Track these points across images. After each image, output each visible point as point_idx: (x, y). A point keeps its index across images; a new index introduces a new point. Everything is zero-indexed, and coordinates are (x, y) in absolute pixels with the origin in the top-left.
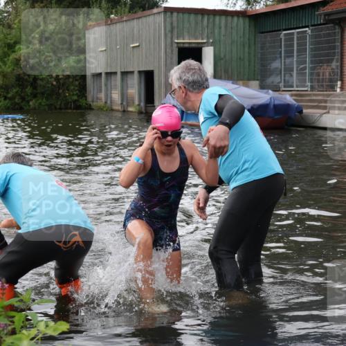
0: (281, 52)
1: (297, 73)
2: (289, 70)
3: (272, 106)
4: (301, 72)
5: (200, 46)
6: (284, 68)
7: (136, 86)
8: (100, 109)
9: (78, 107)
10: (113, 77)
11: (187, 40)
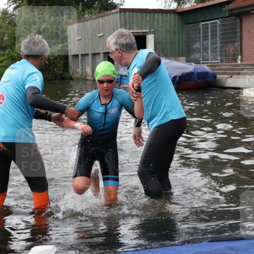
0: (200, 37)
1: (211, 51)
2: (205, 49)
3: (196, 74)
4: (214, 50)
5: (145, 34)
6: (203, 48)
8: (78, 80)
9: (63, 79)
10: (86, 57)
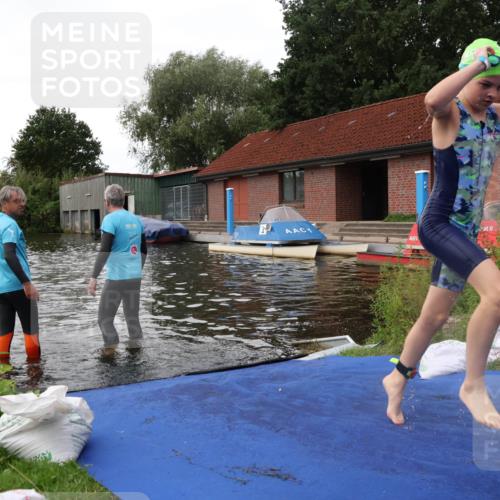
0: (173, 198)
1: (183, 211)
2: (178, 209)
4: (185, 210)
5: (127, 196)
6: (176, 208)
7: (89, 219)
8: (69, 233)
9: (55, 231)
10: (76, 214)
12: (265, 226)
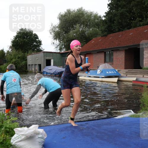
5: (50, 59)
7: (37, 67)
10: (33, 65)
11: (48, 58)
12: (99, 70)
